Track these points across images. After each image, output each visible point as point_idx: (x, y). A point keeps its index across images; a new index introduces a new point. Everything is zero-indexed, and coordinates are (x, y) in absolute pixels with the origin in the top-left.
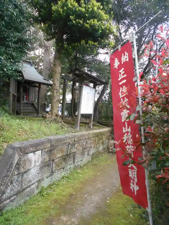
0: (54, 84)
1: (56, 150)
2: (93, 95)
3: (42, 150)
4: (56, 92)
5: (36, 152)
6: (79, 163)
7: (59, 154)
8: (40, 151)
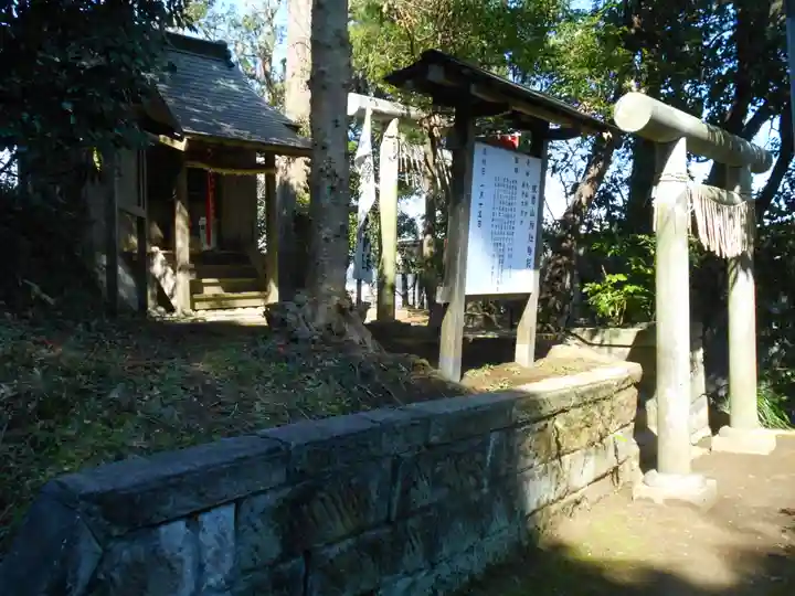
0: (319, 147)
1: (322, 500)
2: (530, 191)
3: (238, 503)
4: (332, 188)
5: (205, 518)
6: (461, 563)
7: (342, 519)
8: (228, 513)
